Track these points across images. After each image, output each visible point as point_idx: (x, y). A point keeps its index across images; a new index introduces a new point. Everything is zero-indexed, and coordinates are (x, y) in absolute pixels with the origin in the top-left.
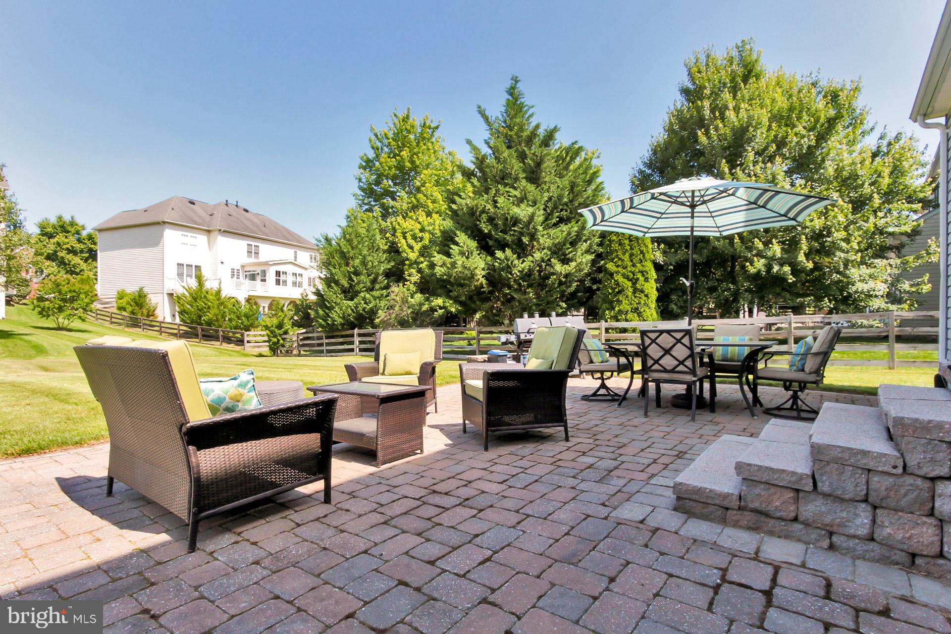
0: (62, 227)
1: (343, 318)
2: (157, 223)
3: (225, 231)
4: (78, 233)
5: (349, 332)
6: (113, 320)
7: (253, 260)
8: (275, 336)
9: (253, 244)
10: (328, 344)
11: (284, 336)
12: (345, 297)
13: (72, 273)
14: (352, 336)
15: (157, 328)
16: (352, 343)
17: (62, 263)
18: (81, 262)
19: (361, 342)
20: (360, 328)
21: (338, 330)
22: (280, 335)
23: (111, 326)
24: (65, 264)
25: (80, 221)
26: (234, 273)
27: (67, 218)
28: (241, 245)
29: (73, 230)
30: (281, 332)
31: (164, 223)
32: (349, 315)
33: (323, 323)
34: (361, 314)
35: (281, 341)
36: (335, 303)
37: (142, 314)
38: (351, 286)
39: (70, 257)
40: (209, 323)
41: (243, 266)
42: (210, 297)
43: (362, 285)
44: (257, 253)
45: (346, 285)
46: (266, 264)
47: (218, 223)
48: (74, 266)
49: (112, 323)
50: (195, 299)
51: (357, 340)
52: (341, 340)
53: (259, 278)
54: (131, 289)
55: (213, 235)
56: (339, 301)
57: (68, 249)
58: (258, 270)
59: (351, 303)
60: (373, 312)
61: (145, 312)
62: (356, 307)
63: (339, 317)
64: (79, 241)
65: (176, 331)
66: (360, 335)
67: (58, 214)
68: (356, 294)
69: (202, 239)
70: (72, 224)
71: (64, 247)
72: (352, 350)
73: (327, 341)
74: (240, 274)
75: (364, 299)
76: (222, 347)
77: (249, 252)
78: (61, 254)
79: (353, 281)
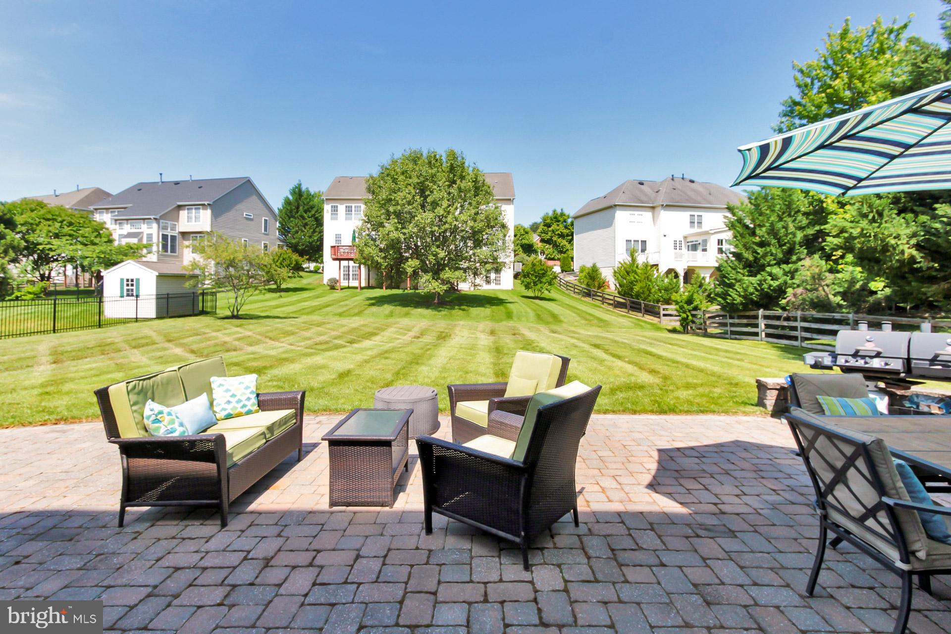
0: (555, 218)
1: (744, 297)
2: (610, 207)
3: (667, 206)
4: (565, 221)
5: (752, 313)
6: (576, 290)
7: (696, 230)
8: (685, 312)
9: (696, 213)
10: (732, 325)
11: (694, 313)
12: (749, 271)
13: (561, 252)
14: (756, 317)
15: (600, 298)
16: (756, 326)
17: (556, 245)
18: (567, 243)
19: (767, 326)
20: (766, 308)
21: (738, 310)
22: (690, 311)
23: (574, 295)
24: (557, 246)
25: (566, 212)
26: (676, 245)
27: (559, 211)
28: (683, 217)
29: (561, 219)
30: (690, 307)
31: (616, 206)
32: (752, 294)
33: (722, 302)
34: (767, 293)
35: (690, 318)
36: (735, 279)
37: (594, 286)
38: (756, 258)
39: (560, 240)
40: (638, 296)
41: (685, 238)
42: (639, 271)
43: (769, 258)
44: (700, 223)
45: (751, 258)
46: (707, 233)
47: (661, 199)
48: (562, 247)
49: (575, 292)
50: (628, 273)
51: (762, 323)
52: (745, 321)
53: (700, 248)
54: (589, 265)
55: (657, 210)
56: (740, 276)
57: (558, 234)
58: (700, 239)
59: (754, 280)
60: (781, 291)
61: (596, 284)
62: (760, 285)
63: (740, 296)
64: (566, 227)
65: (611, 302)
66: (766, 317)
67: (553, 209)
68: (762, 268)
69: (648, 215)
70: (562, 214)
71: (557, 233)
72: (756, 334)
73: (731, 321)
74: (683, 245)
75: (770, 274)
76: (643, 319)
77: (692, 223)
78: (555, 239)
79: (758, 254)
